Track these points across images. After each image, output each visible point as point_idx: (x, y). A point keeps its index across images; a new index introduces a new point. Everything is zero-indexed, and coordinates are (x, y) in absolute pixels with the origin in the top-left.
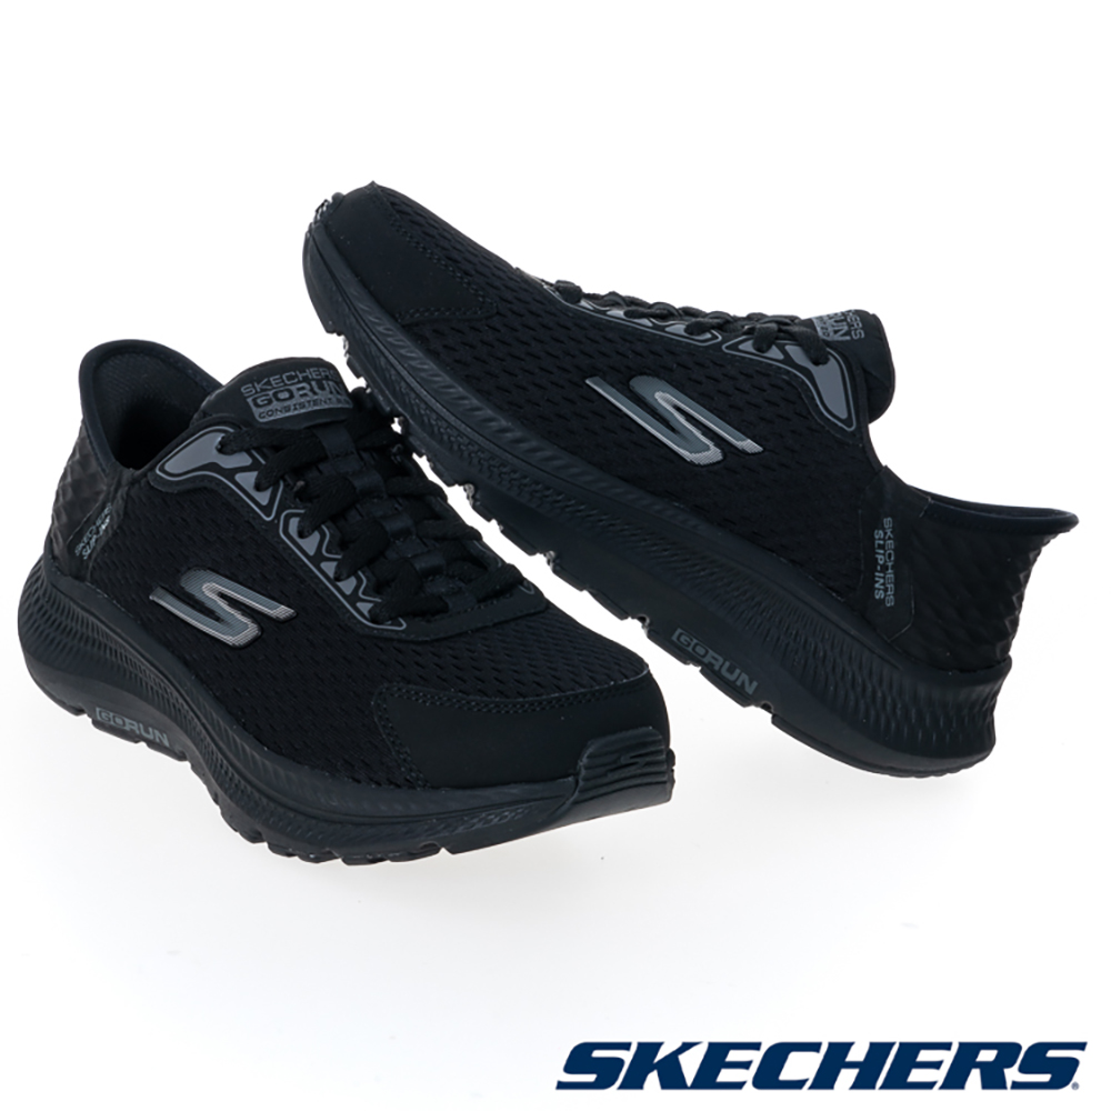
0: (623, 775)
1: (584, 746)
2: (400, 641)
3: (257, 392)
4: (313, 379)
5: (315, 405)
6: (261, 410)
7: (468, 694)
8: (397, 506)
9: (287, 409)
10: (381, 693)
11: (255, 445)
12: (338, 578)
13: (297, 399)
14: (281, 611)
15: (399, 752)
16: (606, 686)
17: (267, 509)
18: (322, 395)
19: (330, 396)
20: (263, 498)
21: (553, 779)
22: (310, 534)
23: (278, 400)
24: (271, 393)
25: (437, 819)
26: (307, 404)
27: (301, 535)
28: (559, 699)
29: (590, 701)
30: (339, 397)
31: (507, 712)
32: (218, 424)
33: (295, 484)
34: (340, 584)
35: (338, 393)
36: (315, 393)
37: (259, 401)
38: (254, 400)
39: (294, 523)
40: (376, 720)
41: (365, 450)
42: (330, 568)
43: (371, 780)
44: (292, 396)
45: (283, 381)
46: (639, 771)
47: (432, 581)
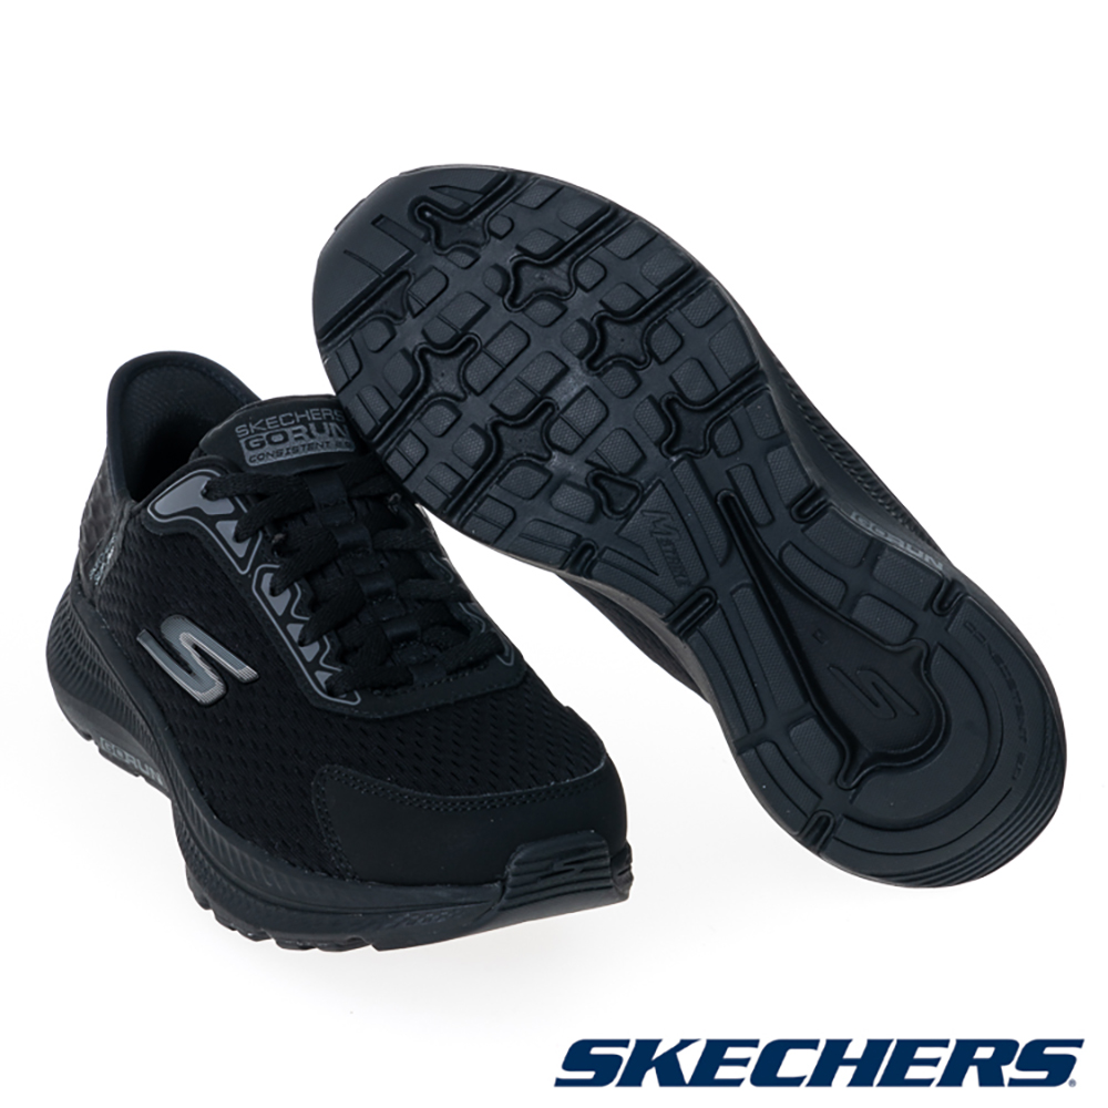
0: (556, 882)
1: (513, 850)
2: (352, 718)
3: (250, 434)
4: (312, 421)
5: (309, 449)
6: (252, 453)
7: (402, 787)
8: (383, 562)
9: (280, 453)
10: (322, 774)
11: (239, 492)
12: (302, 643)
13: (292, 443)
14: (245, 672)
15: (330, 840)
16: (545, 787)
17: (242, 562)
18: (319, 438)
19: (329, 439)
20: (240, 549)
21: (478, 884)
22: (281, 593)
23: (271, 443)
24: (264, 435)
25: (363, 914)
26: (301, 449)
27: (273, 593)
28: (491, 800)
29: (525, 802)
30: (340, 439)
31: (438, 809)
32: (206, 467)
33: (273, 538)
34: (302, 649)
35: (340, 435)
36: (312, 436)
37: (251, 443)
38: (247, 442)
39: (267, 578)
40: (313, 802)
41: (360, 498)
42: (295, 630)
43: (305, 864)
44: (286, 440)
45: (279, 423)
46: (575, 878)
47: (405, 647)
